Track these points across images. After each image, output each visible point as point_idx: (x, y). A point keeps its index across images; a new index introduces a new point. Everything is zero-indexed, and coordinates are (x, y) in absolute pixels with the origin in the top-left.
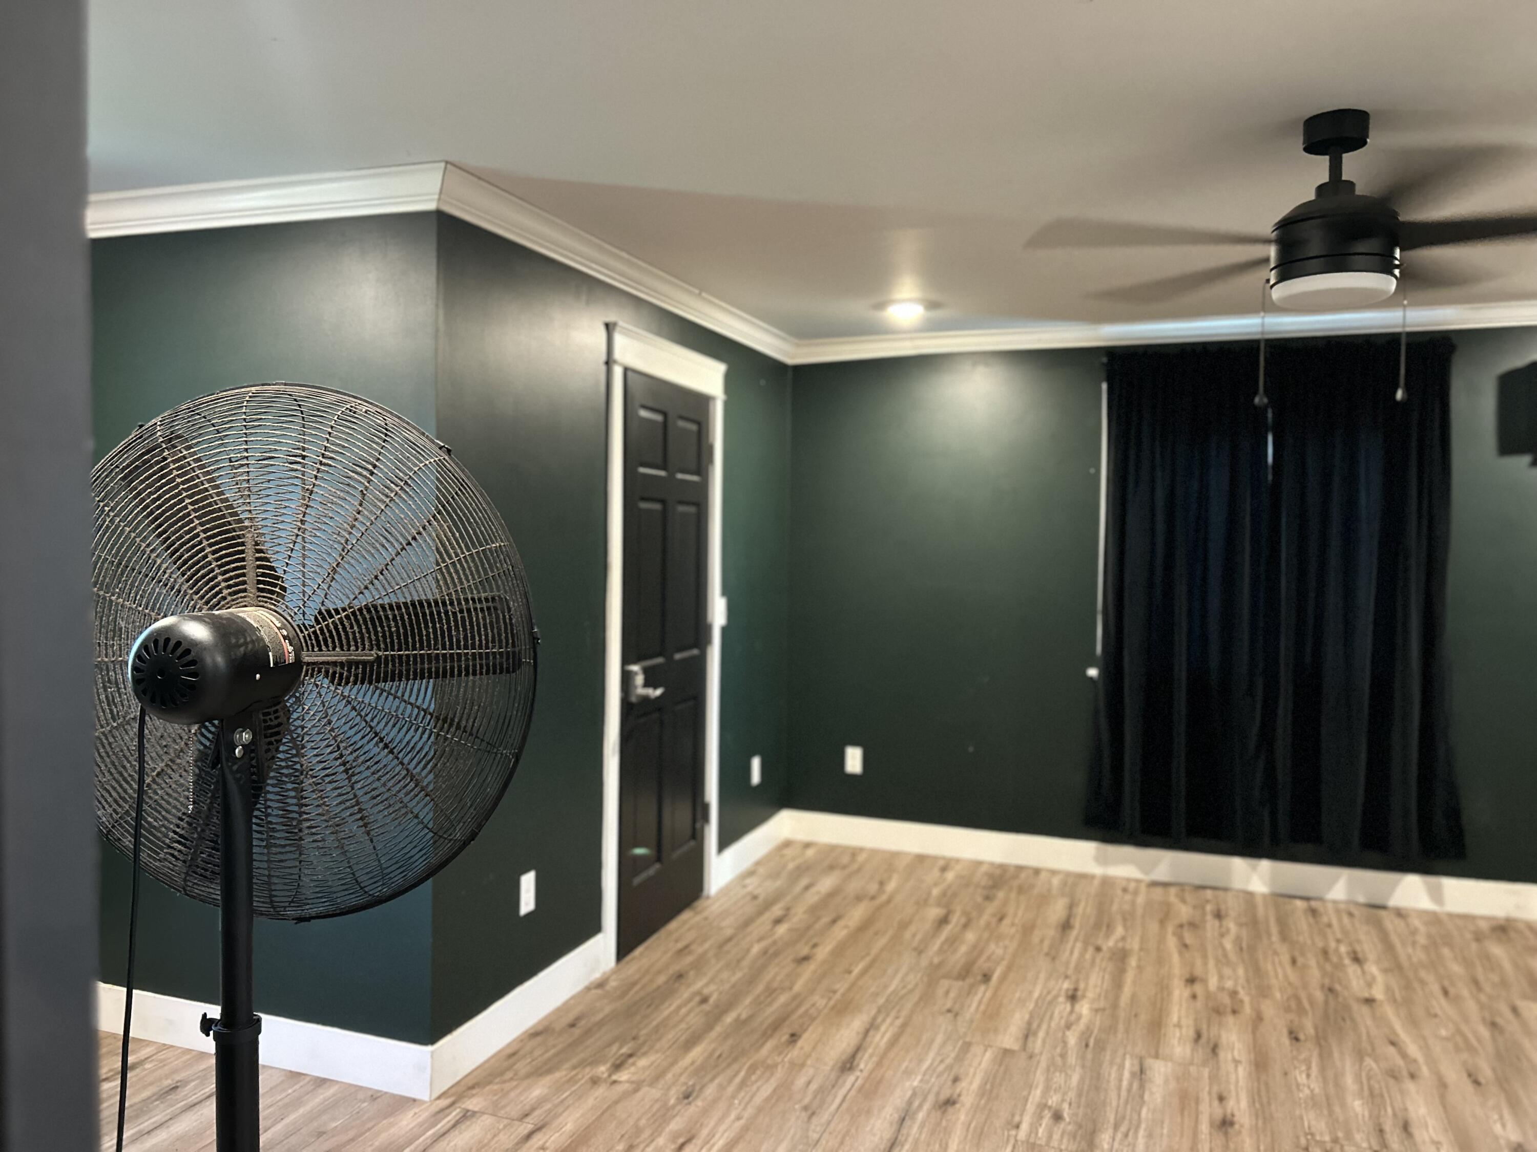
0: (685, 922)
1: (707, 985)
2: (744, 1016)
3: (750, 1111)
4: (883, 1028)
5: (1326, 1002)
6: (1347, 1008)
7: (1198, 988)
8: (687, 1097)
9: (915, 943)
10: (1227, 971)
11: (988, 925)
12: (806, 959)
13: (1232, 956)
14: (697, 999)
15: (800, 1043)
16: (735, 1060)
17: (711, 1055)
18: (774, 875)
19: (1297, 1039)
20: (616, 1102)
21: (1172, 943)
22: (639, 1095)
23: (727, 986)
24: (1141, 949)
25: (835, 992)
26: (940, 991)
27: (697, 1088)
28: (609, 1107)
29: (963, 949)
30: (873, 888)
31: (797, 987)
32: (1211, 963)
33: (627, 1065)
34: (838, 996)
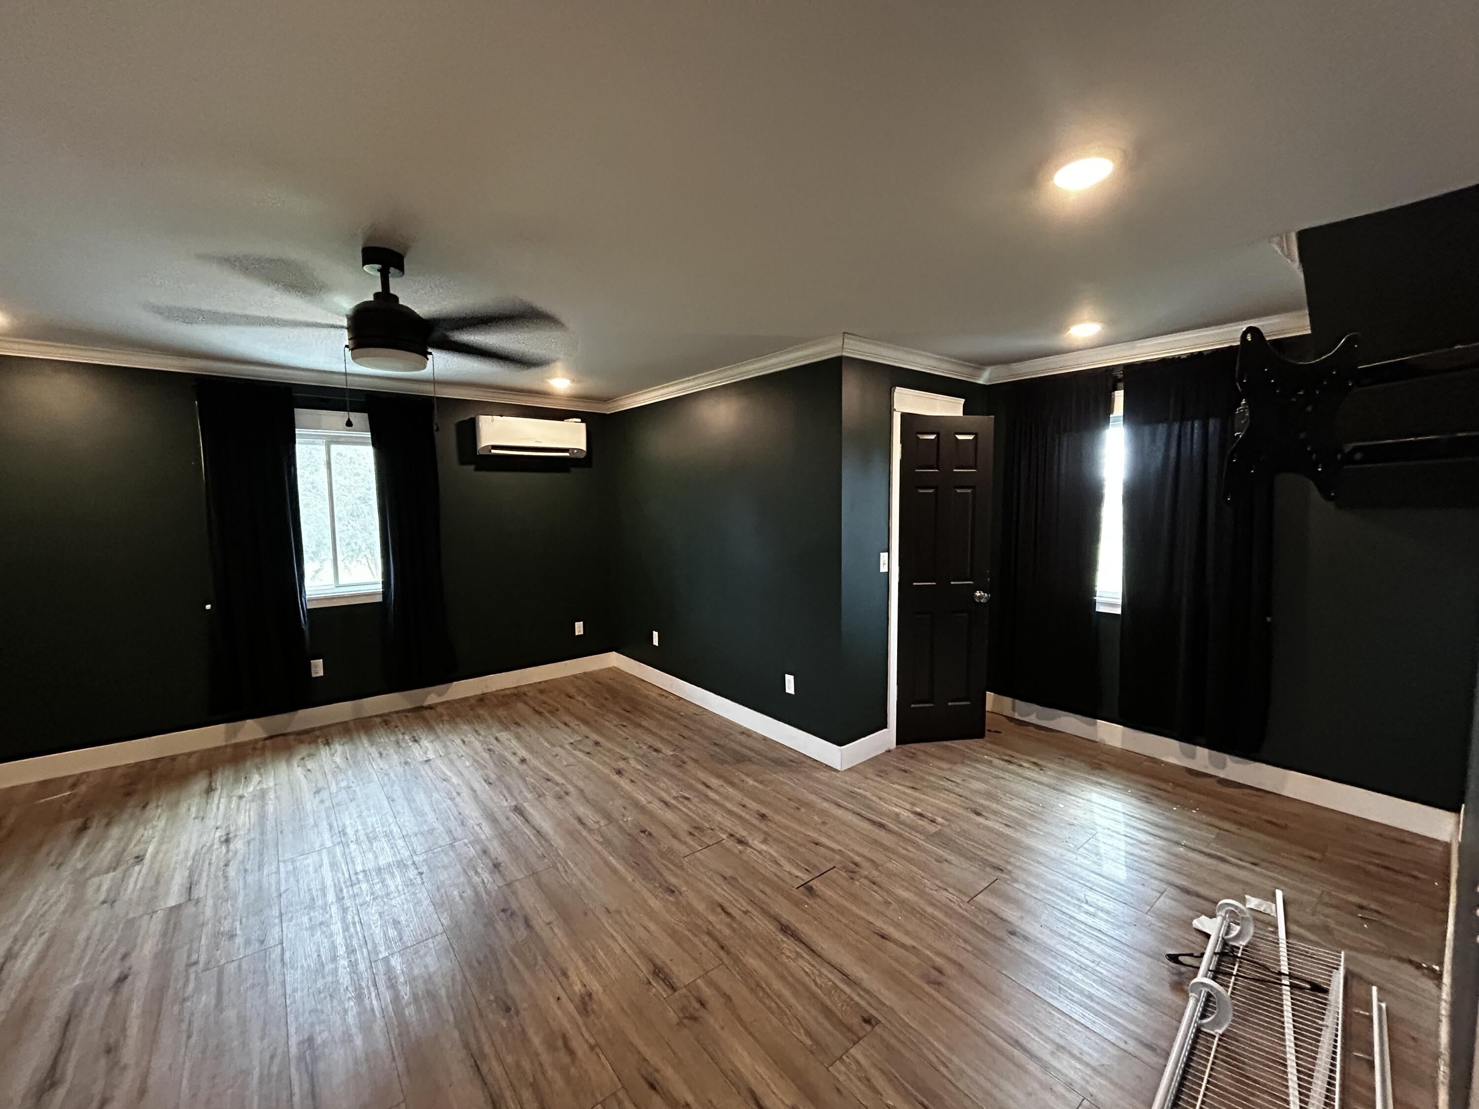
9: (51, 860)
13: (342, 766)
21: (298, 773)
24: (276, 785)
29: (110, 844)
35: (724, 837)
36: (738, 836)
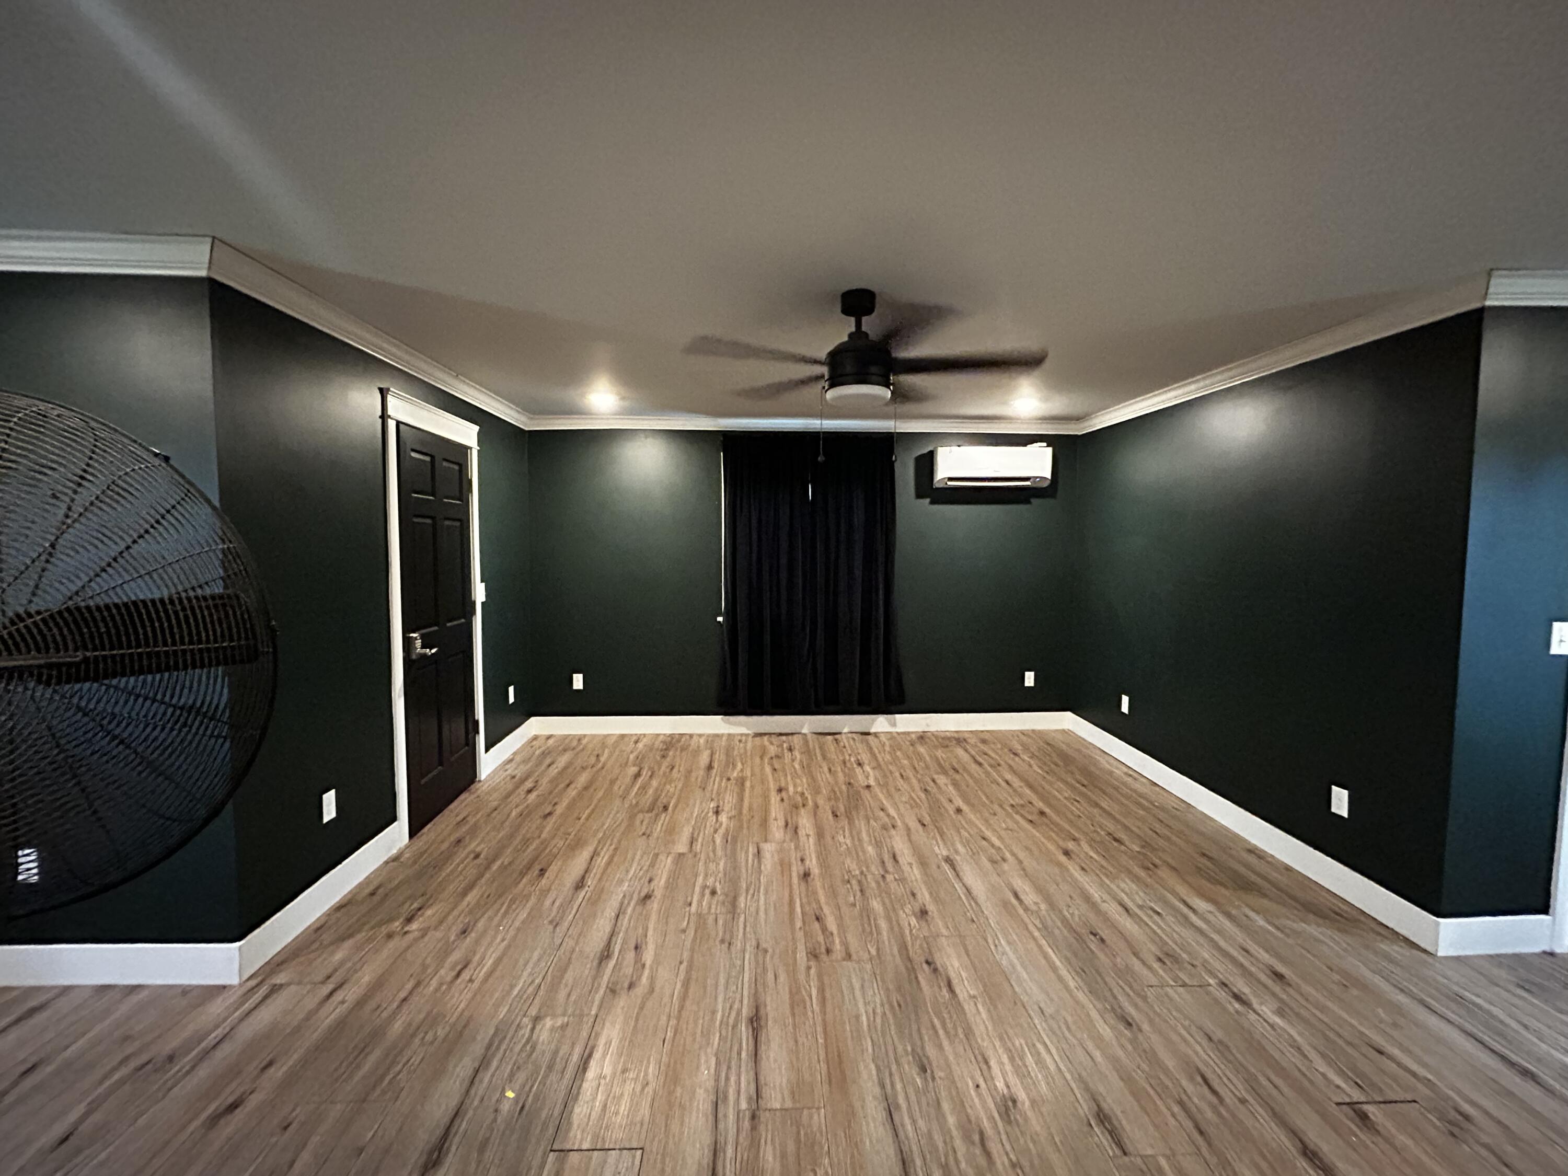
0: (463, 801)
1: (478, 845)
2: (506, 863)
3: (512, 932)
4: (602, 854)
5: (848, 792)
6: (858, 793)
7: (784, 794)
8: (464, 932)
9: (621, 793)
10: (798, 781)
11: (664, 773)
12: (550, 814)
13: (799, 772)
14: (472, 856)
15: (547, 875)
16: (500, 896)
17: (482, 896)
18: (525, 761)
19: (837, 816)
20: (408, 948)
21: (768, 769)
22: (426, 939)
23: (494, 842)
24: (752, 775)
25: (569, 834)
26: (638, 822)
27: (472, 924)
28: (401, 954)
29: (651, 791)
30: (593, 760)
31: (543, 836)
32: (789, 778)
33: (416, 917)
34: (571, 837)
35: (1211, 981)
36: (1235, 990)
